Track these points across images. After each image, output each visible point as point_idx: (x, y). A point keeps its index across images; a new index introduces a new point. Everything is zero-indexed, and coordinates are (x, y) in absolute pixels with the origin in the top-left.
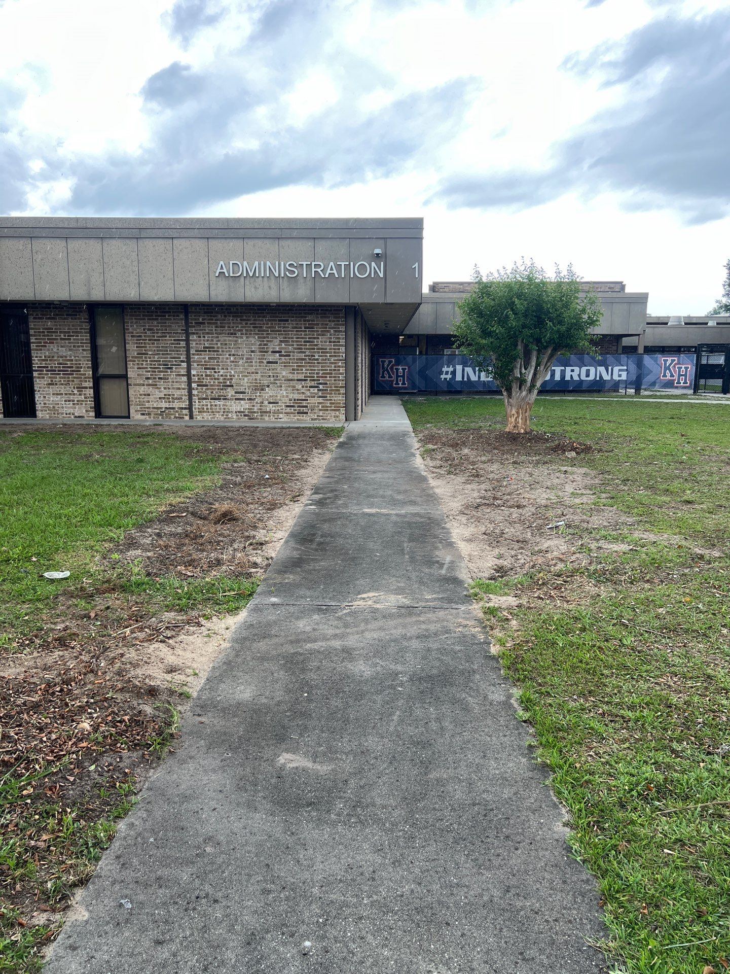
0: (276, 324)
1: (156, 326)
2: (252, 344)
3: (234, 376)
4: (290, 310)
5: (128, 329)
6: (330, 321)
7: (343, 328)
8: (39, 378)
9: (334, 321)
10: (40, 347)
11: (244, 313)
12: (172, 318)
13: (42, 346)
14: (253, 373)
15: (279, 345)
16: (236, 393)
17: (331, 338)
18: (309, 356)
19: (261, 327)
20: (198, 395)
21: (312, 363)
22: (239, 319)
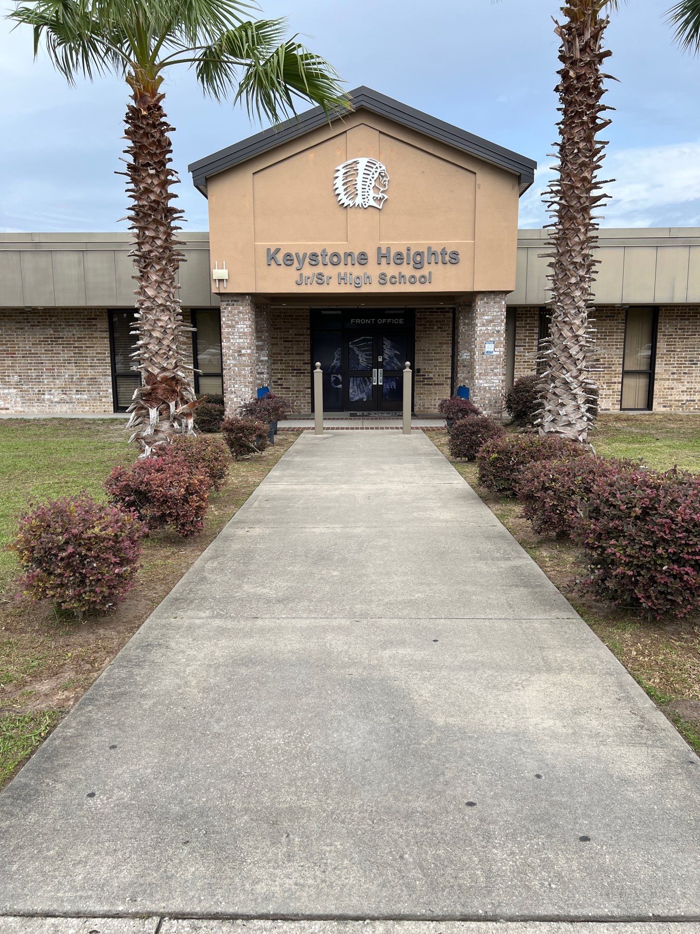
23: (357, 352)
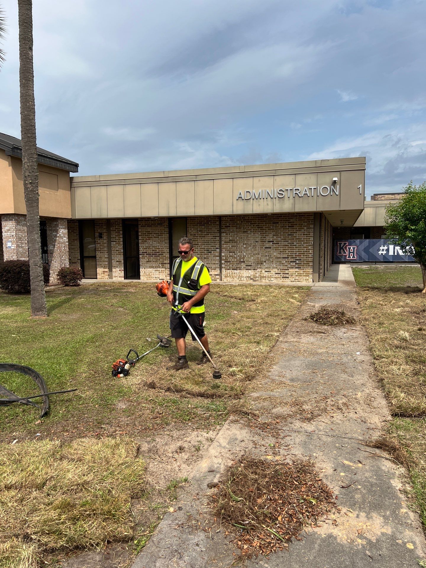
0: (271, 225)
1: (203, 229)
2: (257, 238)
3: (245, 256)
4: (280, 217)
5: (189, 231)
6: (304, 222)
7: (312, 226)
8: (142, 258)
9: (306, 222)
10: (144, 242)
11: (253, 219)
12: (212, 224)
13: (145, 241)
14: (256, 254)
15: (273, 237)
16: (246, 266)
17: (304, 232)
18: (290, 243)
19: (262, 227)
20: (225, 267)
21: (292, 247)
22: (249, 223)
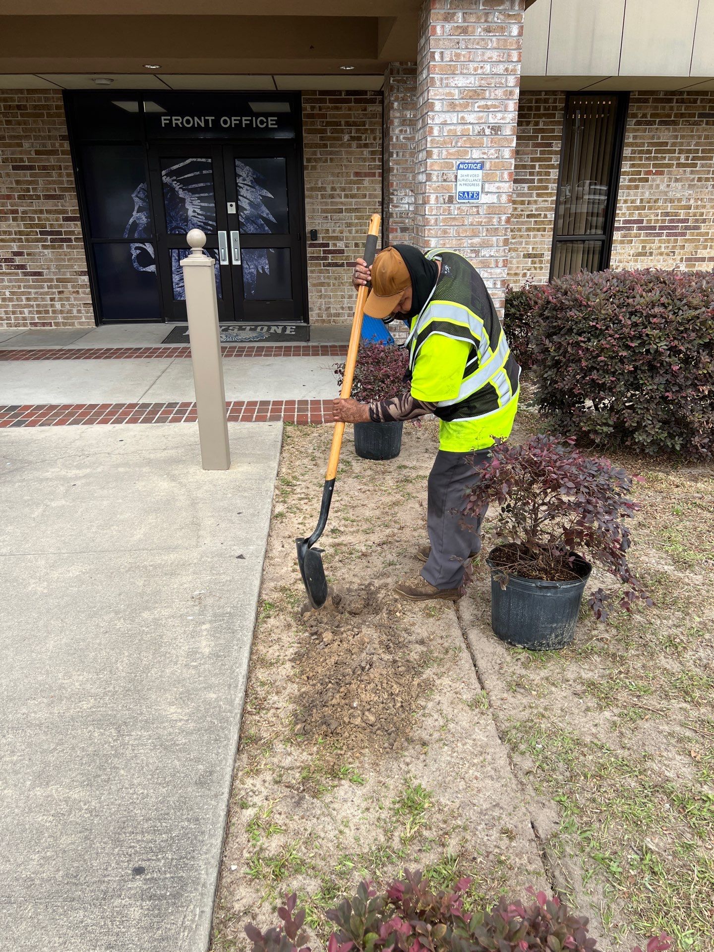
23: (181, 194)
